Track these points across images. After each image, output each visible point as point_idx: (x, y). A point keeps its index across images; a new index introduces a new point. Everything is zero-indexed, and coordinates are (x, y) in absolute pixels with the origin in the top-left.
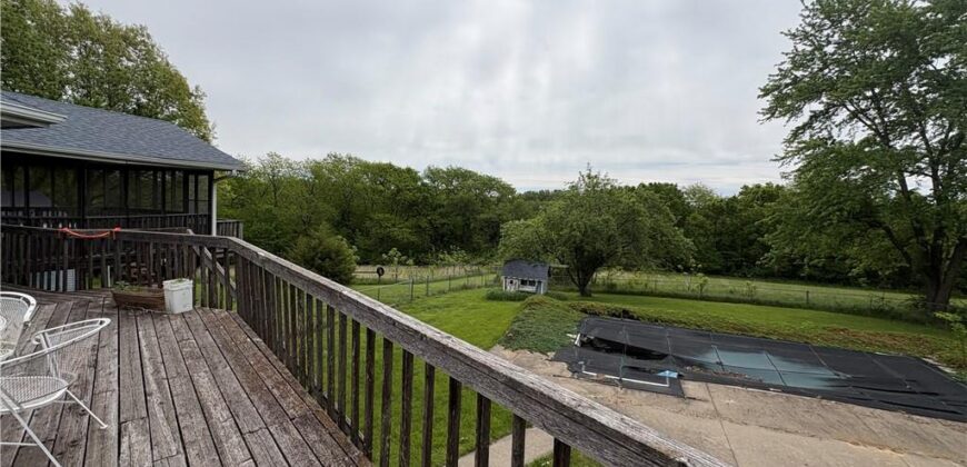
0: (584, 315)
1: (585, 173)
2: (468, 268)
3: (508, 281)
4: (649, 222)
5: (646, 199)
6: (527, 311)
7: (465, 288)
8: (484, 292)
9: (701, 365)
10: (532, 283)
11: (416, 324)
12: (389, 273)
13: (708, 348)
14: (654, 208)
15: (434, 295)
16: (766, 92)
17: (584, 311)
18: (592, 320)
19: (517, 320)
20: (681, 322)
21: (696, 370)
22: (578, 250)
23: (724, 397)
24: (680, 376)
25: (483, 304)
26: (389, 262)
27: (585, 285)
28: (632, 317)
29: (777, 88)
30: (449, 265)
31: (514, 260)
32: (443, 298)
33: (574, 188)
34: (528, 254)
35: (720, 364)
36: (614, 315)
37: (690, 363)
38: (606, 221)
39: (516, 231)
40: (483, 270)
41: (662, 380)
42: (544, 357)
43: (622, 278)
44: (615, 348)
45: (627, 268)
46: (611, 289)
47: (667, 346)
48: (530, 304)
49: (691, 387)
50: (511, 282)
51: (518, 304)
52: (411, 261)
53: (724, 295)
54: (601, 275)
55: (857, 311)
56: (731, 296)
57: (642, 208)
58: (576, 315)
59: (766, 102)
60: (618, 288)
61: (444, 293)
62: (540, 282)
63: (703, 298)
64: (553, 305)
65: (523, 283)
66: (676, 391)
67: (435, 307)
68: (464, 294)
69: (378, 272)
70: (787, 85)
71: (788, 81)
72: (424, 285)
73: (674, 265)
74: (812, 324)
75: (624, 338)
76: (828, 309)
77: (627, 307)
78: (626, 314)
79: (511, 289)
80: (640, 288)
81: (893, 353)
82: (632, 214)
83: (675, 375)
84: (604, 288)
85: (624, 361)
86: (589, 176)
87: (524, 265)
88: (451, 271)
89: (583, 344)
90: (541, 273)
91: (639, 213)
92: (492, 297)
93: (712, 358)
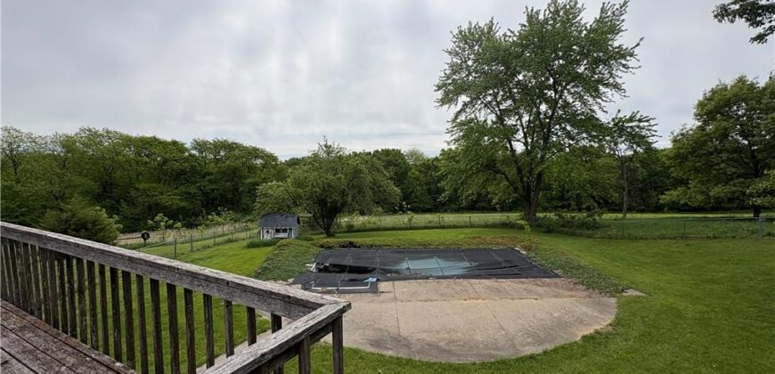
0: (322, 249)
1: (323, 143)
2: (237, 225)
3: (265, 231)
4: (369, 178)
5: (367, 162)
6: (276, 252)
7: (230, 241)
8: (245, 243)
9: (396, 272)
10: (285, 231)
12: (154, 237)
13: (402, 260)
14: (373, 168)
15: (198, 250)
16: (439, 88)
17: (322, 246)
18: (327, 252)
19: (268, 259)
20: (387, 245)
21: (394, 275)
22: (321, 202)
23: (401, 287)
24: (378, 280)
25: (243, 252)
26: (154, 228)
27: (329, 228)
28: (355, 247)
29: (445, 85)
30: (219, 224)
31: (269, 214)
32: (208, 251)
33: (316, 155)
34: (282, 208)
35: (408, 269)
36: (343, 247)
37: (390, 272)
38: (339, 179)
39: (273, 189)
40: (250, 225)
41: (366, 284)
42: (286, 283)
43: (359, 220)
44: (342, 269)
45: (362, 213)
46: (351, 229)
47: (377, 262)
48: (279, 247)
49: (383, 286)
50: (268, 232)
51: (270, 249)
52: (179, 224)
53: (424, 224)
54: (344, 220)
55: (494, 226)
56: (429, 225)
57: (363, 167)
58: (315, 250)
59: (440, 94)
60: (355, 228)
61: (209, 247)
62: (291, 229)
63: (411, 229)
64: (298, 245)
65: (278, 231)
66: (374, 290)
67: (198, 259)
68: (228, 246)
69: (143, 236)
70: (450, 84)
71: (450, 81)
72: (189, 245)
73: (392, 210)
74: (464, 236)
75: (348, 261)
76: (479, 226)
77: (352, 240)
78: (351, 244)
79: (267, 237)
80: (371, 226)
81: (501, 247)
82: (357, 172)
83: (375, 280)
84: (346, 229)
85: (346, 276)
86: (326, 146)
87: (278, 217)
88: (219, 230)
89: (320, 270)
90: (292, 221)
91: (361, 171)
92: (252, 246)
93: (404, 266)
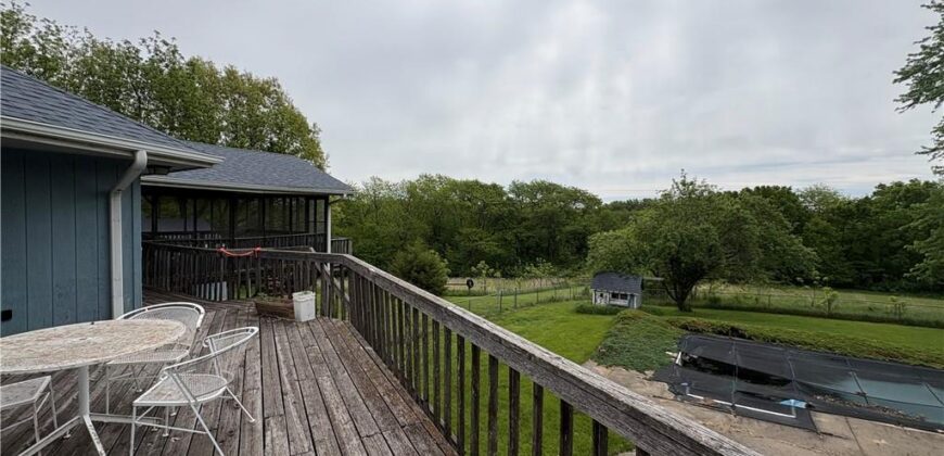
0: (685, 332)
1: (679, 180)
2: (555, 280)
3: (599, 294)
4: (758, 231)
5: (753, 205)
6: (619, 326)
7: (553, 300)
8: (573, 305)
9: (836, 395)
10: (624, 297)
11: (523, 342)
12: (478, 285)
13: (845, 375)
14: (763, 214)
15: (522, 307)
16: (905, 75)
17: (685, 327)
18: (694, 338)
19: (610, 335)
20: (806, 344)
21: (830, 400)
22: (674, 261)
23: (869, 435)
24: (809, 406)
25: (572, 317)
26: (478, 274)
27: (683, 299)
28: (742, 336)
29: (920, 68)
30: (536, 277)
31: (604, 272)
32: (533, 310)
33: (667, 196)
34: (617, 268)
35: (863, 395)
36: (720, 333)
37: (824, 393)
38: (706, 231)
39: (603, 243)
40: (570, 282)
41: (787, 409)
42: (642, 376)
43: (727, 291)
44: (725, 370)
45: (733, 281)
46: (714, 304)
47: (790, 370)
48: (623, 319)
49: (824, 421)
50: (602, 295)
51: (609, 318)
52: (498, 274)
53: (861, 313)
54: (703, 288)
56: (870, 314)
57: (747, 214)
58: (675, 331)
59: (906, 87)
60: (723, 303)
61: (532, 305)
62: (632, 296)
63: (831, 316)
64: (648, 320)
65: (615, 296)
66: (805, 423)
67: (525, 319)
68: (552, 307)
69: (468, 284)
70: (934, 65)
71: (935, 59)
72: (512, 297)
73: (790, 276)
75: (734, 358)
77: (736, 324)
78: (735, 332)
79: (601, 302)
80: (751, 303)
82: (736, 223)
83: (802, 405)
84: (704, 303)
85: (735, 384)
86: (684, 184)
87: (614, 277)
88: (537, 284)
89: (684, 363)
90: (634, 286)
91: (745, 220)
92: (581, 311)
93: (851, 387)
